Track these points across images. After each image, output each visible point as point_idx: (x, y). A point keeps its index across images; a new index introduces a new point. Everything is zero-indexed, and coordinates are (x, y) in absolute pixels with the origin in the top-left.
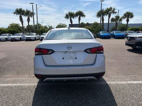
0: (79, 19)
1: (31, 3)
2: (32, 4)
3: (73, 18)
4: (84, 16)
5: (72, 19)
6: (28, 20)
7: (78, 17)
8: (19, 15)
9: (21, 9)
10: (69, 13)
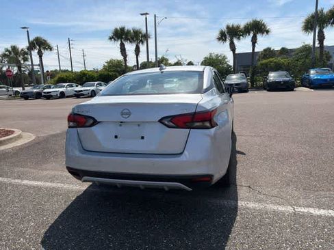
0: (254, 41)
1: (142, 14)
2: (144, 16)
3: (239, 39)
4: (268, 32)
5: (235, 41)
6: (137, 51)
7: (252, 35)
8: (119, 42)
9: (122, 29)
10: (228, 27)
